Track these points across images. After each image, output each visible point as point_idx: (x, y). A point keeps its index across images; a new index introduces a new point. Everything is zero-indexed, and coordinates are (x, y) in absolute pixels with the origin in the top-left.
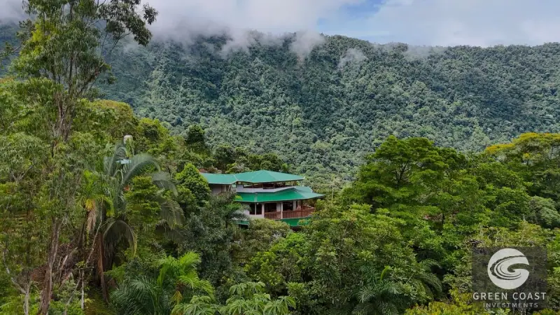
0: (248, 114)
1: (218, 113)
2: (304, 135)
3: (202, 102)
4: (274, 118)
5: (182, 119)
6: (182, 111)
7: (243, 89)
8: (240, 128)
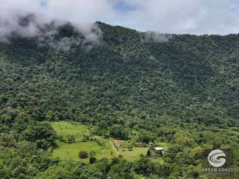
0: (64, 72)
1: (45, 72)
2: (99, 86)
3: (35, 65)
4: (80, 75)
5: (21, 76)
6: (21, 71)
7: (61, 57)
8: (59, 82)
